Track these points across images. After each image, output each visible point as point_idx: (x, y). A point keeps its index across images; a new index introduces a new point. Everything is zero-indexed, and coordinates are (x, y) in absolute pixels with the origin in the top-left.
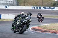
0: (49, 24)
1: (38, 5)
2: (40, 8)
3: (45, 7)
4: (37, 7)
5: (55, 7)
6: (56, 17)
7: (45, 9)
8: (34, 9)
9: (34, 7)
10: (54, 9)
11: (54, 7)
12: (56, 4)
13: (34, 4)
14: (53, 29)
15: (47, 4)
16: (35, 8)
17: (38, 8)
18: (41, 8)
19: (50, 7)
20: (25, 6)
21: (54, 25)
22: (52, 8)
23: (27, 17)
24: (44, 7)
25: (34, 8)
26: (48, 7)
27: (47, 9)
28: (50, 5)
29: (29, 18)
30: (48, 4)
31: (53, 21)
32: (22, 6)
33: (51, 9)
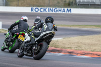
0: (60, 39)
1: (42, 4)
2: (44, 10)
3: (54, 8)
4: (39, 8)
5: (72, 8)
6: (73, 26)
7: (54, 12)
8: (34, 12)
9: (34, 8)
10: (70, 12)
11: (69, 9)
12: (72, 2)
13: (35, 3)
14: (67, 46)
15: (56, 2)
16: (37, 10)
17: (41, 10)
18: (47, 10)
19: (62, 9)
20: (18, 6)
21: (70, 39)
22: (66, 9)
23: (45, 27)
24: (51, 9)
25: (34, 10)
26: (58, 9)
27: (58, 12)
28: (63, 4)
29: (50, 29)
30: (59, 3)
31: (68, 32)
32: (14, 6)
33: (64, 12)
